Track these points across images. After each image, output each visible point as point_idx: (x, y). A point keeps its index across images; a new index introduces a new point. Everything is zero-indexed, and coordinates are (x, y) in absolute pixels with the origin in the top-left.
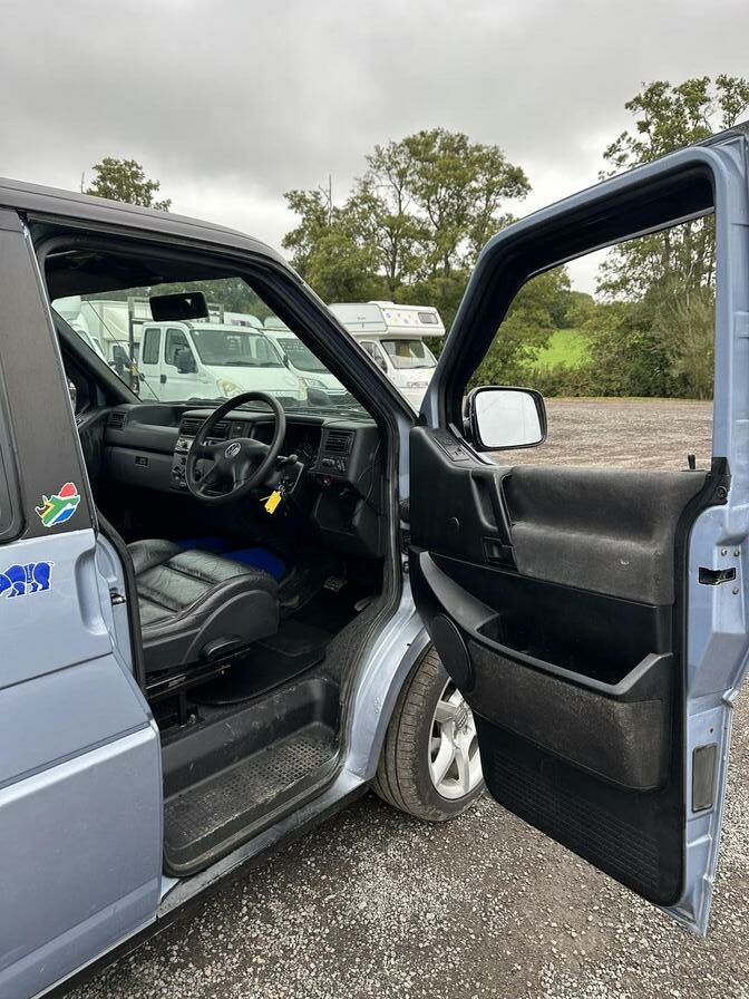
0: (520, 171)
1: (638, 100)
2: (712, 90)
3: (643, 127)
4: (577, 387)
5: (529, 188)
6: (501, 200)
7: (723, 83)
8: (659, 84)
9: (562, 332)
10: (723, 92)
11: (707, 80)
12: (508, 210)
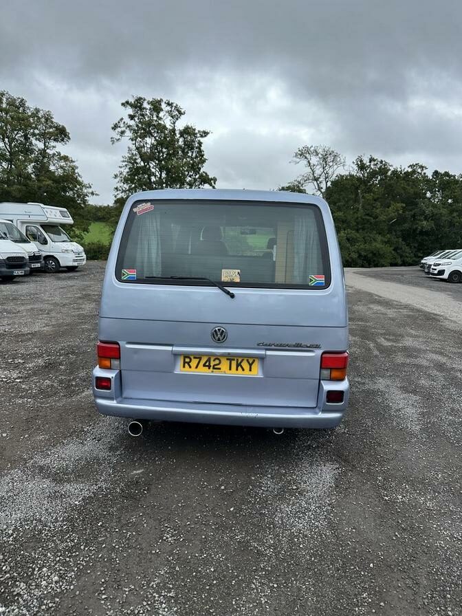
0: (63, 127)
1: (127, 102)
2: (163, 106)
3: (132, 117)
5: (69, 138)
6: (52, 143)
7: (169, 104)
8: (140, 99)
9: (97, 223)
10: (169, 108)
11: (161, 100)
12: (57, 149)
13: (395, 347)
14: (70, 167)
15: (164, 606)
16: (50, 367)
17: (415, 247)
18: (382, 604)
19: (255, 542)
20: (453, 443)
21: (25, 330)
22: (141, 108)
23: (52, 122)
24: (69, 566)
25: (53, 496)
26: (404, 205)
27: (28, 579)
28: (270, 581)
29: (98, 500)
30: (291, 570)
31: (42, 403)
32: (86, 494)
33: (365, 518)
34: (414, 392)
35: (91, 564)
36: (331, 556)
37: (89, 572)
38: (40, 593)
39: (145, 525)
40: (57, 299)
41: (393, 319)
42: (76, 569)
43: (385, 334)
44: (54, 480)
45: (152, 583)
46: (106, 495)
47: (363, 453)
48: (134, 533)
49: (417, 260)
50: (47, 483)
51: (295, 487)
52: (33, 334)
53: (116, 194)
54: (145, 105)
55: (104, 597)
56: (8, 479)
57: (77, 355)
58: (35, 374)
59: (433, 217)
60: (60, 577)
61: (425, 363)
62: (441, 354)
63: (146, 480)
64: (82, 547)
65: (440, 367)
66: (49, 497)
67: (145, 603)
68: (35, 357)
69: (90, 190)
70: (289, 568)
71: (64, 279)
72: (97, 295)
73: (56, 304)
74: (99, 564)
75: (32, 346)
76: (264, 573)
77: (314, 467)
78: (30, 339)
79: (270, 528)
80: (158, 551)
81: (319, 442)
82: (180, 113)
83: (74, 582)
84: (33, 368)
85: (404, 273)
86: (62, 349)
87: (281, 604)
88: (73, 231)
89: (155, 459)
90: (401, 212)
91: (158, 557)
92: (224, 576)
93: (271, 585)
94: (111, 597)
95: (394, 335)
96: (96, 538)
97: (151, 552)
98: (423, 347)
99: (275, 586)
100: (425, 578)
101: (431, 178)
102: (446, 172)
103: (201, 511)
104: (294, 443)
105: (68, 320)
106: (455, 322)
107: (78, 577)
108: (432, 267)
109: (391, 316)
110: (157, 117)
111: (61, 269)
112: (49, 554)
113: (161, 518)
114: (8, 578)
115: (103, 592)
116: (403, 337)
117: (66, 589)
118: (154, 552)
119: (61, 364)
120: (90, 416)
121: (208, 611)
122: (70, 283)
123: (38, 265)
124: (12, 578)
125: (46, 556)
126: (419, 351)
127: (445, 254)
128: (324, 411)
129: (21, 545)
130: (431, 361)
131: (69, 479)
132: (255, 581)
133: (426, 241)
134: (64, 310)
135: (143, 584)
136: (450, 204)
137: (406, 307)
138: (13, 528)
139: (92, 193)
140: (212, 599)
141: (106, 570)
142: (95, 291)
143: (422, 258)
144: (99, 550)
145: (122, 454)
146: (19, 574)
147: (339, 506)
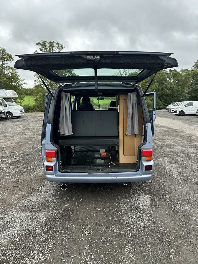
0: (11, 55)
1: (39, 43)
2: (55, 44)
3: (41, 50)
4: (34, 110)
5: (13, 60)
6: (6, 62)
7: (57, 44)
8: (45, 41)
9: (27, 96)
11: (54, 42)
12: (8, 65)
13: (164, 144)
14: (14, 72)
15: (90, 262)
16: (18, 161)
17: (163, 101)
18: (180, 253)
19: (123, 232)
20: (195, 184)
21: (3, 146)
22: (45, 46)
23: (5, 53)
24: (45, 249)
25: (32, 219)
26: (158, 84)
27: (29, 256)
28: (133, 248)
29: (52, 219)
30: (140, 242)
31: (18, 178)
32: (46, 217)
33: (166, 217)
34: (175, 163)
35: (55, 247)
36: (156, 235)
37: (55, 250)
38: (36, 262)
39: (75, 228)
40: (15, 131)
41: (160, 133)
42: (49, 250)
43: (158, 139)
44: (31, 212)
45: (83, 253)
46: (55, 217)
47: (159, 190)
48: (71, 232)
49: (165, 106)
50: (28, 213)
51: (134, 207)
52: (7, 147)
53: (35, 83)
54: (47, 44)
55: (63, 261)
56: (10, 213)
57: (29, 155)
58: (12, 165)
59: (170, 89)
60: (43, 254)
61: (177, 151)
62: (183, 146)
63: (71, 209)
64: (49, 240)
65: (183, 152)
66: (30, 219)
67: (82, 262)
68: (10, 158)
69: (24, 82)
70: (139, 241)
71: (16, 122)
72: (32, 128)
73: (15, 133)
74: (58, 247)
75: (8, 153)
76: (129, 244)
77: (141, 198)
78: (6, 150)
79: (128, 225)
80: (82, 239)
81: (140, 187)
82: (62, 48)
83: (49, 256)
84: (10, 162)
85: (160, 112)
86: (22, 153)
87: (139, 257)
88: (17, 100)
89: (73, 199)
90: (157, 87)
91: (83, 241)
92: (113, 247)
93: (133, 249)
94: (67, 260)
95: (162, 139)
96: (54, 235)
97: (80, 239)
98: (175, 144)
99: (135, 249)
100: (195, 240)
101: (168, 72)
102: (174, 70)
103: (97, 220)
104: (130, 188)
105: (22, 140)
106: (185, 133)
107: (50, 253)
108: (172, 109)
109: (159, 131)
110: (52, 49)
111: (13, 117)
112: (35, 244)
113: (81, 225)
114: (19, 257)
115: (63, 259)
116: (165, 140)
117: (46, 259)
118: (81, 239)
119: (22, 160)
120: (40, 182)
121: (109, 263)
122: (18, 123)
123: (4, 116)
124: (21, 256)
125: (34, 245)
126: (173, 145)
127: (176, 104)
128: (144, 174)
129: (22, 241)
130: (179, 150)
131: (37, 211)
132: (126, 248)
133: (168, 98)
134: (19, 136)
135: (79, 254)
136: (177, 83)
137: (164, 127)
138: (17, 234)
139: (25, 83)
140: (110, 257)
141: (62, 249)
142: (31, 126)
143: (167, 106)
144: (57, 241)
145: (58, 198)
146: (24, 254)
147: (154, 214)
